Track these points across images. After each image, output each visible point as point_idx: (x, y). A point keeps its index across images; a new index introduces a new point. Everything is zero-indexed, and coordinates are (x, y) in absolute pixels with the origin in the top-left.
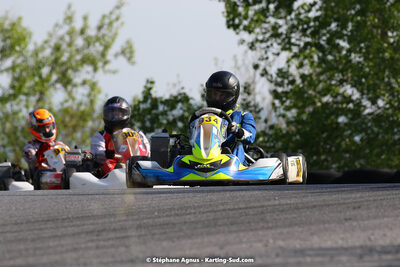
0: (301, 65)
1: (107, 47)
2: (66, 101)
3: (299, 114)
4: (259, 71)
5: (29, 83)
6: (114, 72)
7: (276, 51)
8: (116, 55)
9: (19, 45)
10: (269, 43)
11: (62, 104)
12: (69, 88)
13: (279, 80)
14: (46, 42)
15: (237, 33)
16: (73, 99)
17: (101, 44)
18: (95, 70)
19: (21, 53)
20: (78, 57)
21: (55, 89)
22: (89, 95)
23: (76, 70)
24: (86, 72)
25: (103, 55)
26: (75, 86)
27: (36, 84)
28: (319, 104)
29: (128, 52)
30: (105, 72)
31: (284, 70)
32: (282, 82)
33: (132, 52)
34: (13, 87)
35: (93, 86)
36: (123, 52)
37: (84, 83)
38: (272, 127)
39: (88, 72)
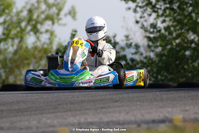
0: (164, 21)
1: (60, 10)
2: (36, 42)
3: (163, 50)
4: (140, 25)
5: (13, 32)
6: (65, 25)
7: (149, 13)
8: (66, 15)
9: (8, 9)
10: (145, 8)
11: (34, 44)
12: (38, 34)
13: (152, 30)
14: (24, 7)
15: (126, 3)
16: (40, 41)
17: (57, 8)
18: (53, 23)
19: (9, 14)
20: (43, 16)
21: (30, 35)
22: (49, 39)
23: (42, 24)
24: (48, 25)
25: (58, 14)
26: (41, 33)
27: (18, 32)
28: (174, 44)
29: (72, 13)
30: (59, 25)
31: (154, 25)
32: (153, 31)
33: (75, 13)
34: (4, 34)
35: (52, 33)
36: (70, 13)
37: (47, 31)
38: (146, 58)
39: (49, 25)
